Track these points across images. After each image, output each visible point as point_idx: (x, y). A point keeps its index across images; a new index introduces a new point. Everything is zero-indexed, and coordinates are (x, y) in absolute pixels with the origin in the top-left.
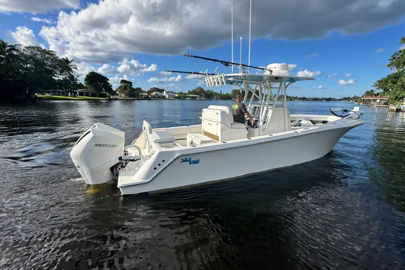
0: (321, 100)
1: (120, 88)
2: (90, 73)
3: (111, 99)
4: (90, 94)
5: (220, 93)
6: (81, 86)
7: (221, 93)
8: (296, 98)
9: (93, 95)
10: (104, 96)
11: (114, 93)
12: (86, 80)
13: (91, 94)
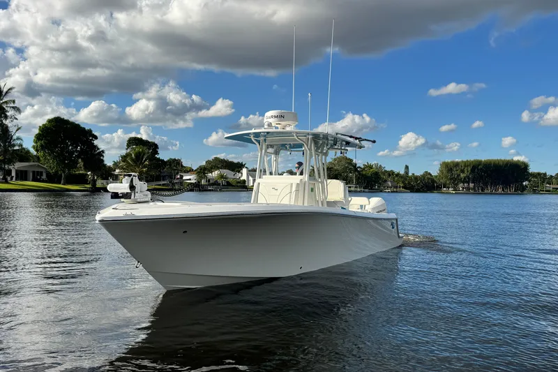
1: (124, 158)
2: (50, 121)
3: (99, 190)
4: (44, 177)
5: (402, 172)
6: (23, 155)
7: (407, 173)
9: (51, 179)
10: (81, 180)
11: (107, 172)
12: (38, 137)
13: (48, 174)
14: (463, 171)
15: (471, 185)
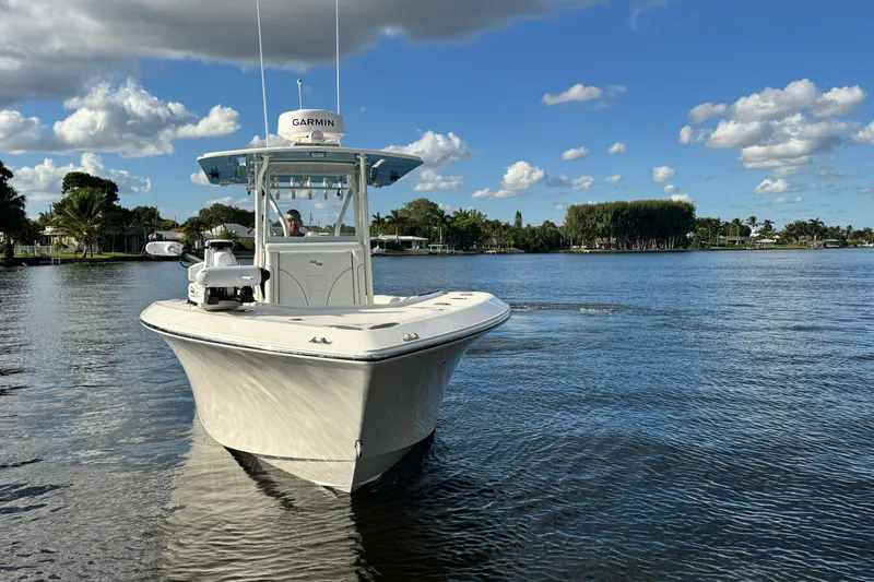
1: (60, 208)
3: (19, 262)
5: (512, 223)
7: (519, 223)
11: (31, 233)
14: (600, 220)
15: (613, 240)
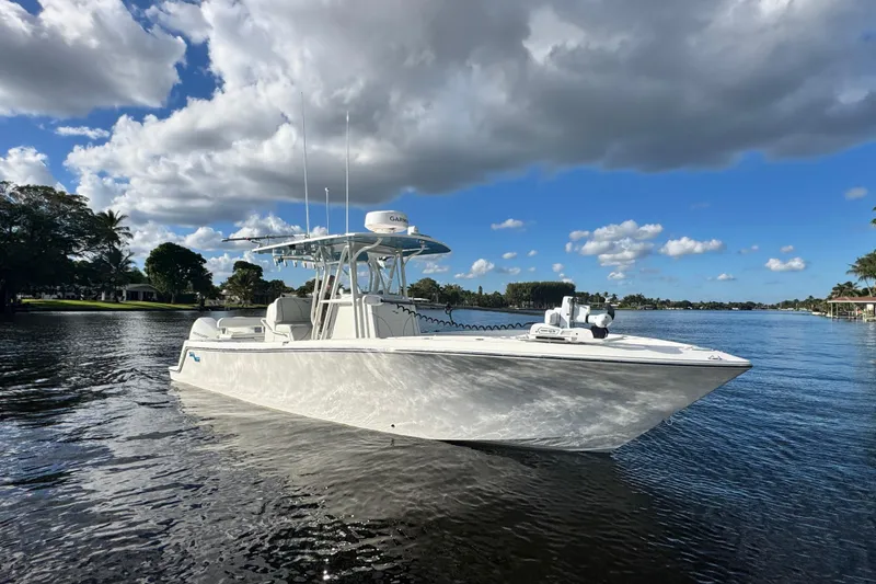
0: (729, 307)
1: (231, 280)
2: (161, 246)
3: (207, 309)
4: (155, 297)
5: (477, 292)
6: (135, 277)
7: (481, 292)
8: (667, 303)
9: (161, 299)
10: (191, 300)
11: (214, 293)
12: (150, 261)
13: (158, 294)
14: (525, 292)
15: (532, 303)
